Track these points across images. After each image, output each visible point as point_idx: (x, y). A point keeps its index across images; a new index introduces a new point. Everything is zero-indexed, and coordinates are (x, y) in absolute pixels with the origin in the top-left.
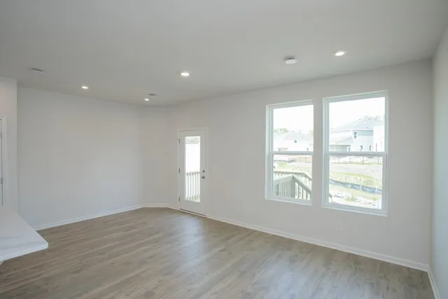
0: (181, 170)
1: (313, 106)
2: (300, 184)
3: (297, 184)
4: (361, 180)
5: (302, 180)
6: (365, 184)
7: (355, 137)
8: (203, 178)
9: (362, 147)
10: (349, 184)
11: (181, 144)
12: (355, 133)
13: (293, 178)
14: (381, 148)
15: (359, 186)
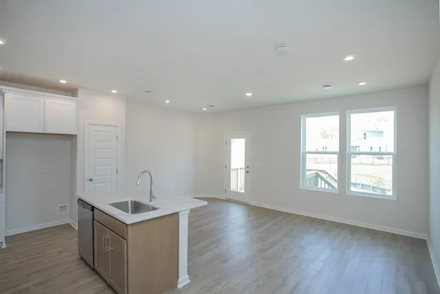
0: (227, 167)
1: (338, 116)
2: (322, 179)
3: (319, 180)
4: (371, 181)
5: (324, 175)
6: (374, 185)
7: (365, 138)
8: (248, 172)
9: (371, 148)
10: (359, 184)
11: (228, 144)
12: (365, 134)
13: (317, 173)
14: (391, 149)
15: (369, 186)
